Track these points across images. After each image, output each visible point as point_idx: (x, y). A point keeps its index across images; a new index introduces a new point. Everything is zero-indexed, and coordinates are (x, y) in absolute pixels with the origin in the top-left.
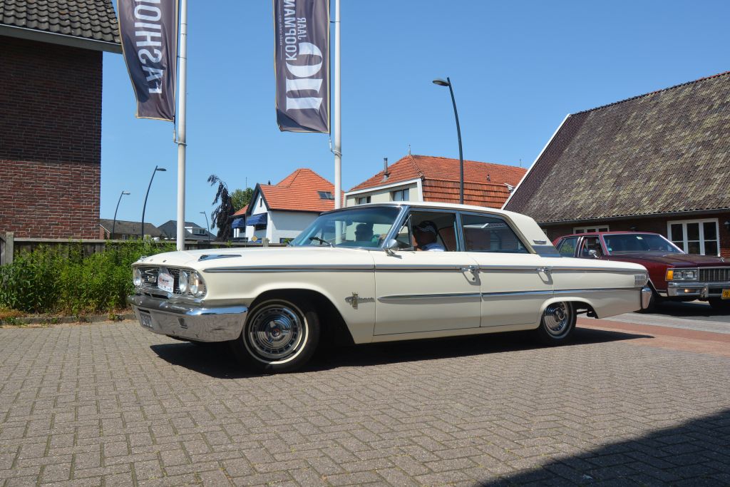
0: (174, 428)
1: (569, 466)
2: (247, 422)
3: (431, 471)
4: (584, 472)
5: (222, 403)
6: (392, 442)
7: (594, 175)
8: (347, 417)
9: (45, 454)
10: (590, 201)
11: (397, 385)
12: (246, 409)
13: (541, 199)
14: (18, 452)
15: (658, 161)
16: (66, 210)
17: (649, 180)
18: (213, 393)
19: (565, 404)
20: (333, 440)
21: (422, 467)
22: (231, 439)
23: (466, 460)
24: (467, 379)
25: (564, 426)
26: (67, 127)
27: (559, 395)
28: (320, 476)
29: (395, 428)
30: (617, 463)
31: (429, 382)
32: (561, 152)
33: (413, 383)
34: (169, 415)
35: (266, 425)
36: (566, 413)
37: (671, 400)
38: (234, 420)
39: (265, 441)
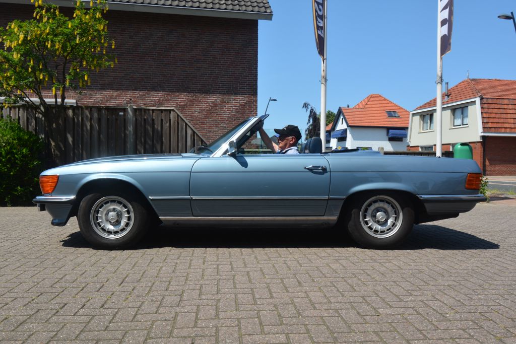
26: (236, 74)
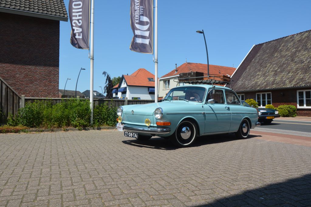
0: (90, 175)
1: (254, 193)
2: (119, 173)
3: (196, 195)
4: (261, 196)
5: (109, 165)
6: (179, 182)
7: (265, 71)
8: (160, 172)
9: (39, 185)
10: (263, 82)
11: (181, 159)
12: (119, 168)
13: (242, 81)
14: (28, 184)
15: (293, 65)
16: (45, 86)
17: (289, 73)
18: (105, 161)
19: (252, 167)
20: (155, 181)
21: (192, 193)
22: (113, 180)
23: (210, 190)
24: (210, 157)
25: (252, 177)
27: (250, 164)
28: (150, 196)
29: (181, 176)
30: (275, 192)
31: (195, 158)
32: (251, 61)
33: (188, 158)
34: (88, 170)
35: (127, 174)
36: (253, 171)
37: (298, 167)
38: (114, 172)
39: (127, 181)
